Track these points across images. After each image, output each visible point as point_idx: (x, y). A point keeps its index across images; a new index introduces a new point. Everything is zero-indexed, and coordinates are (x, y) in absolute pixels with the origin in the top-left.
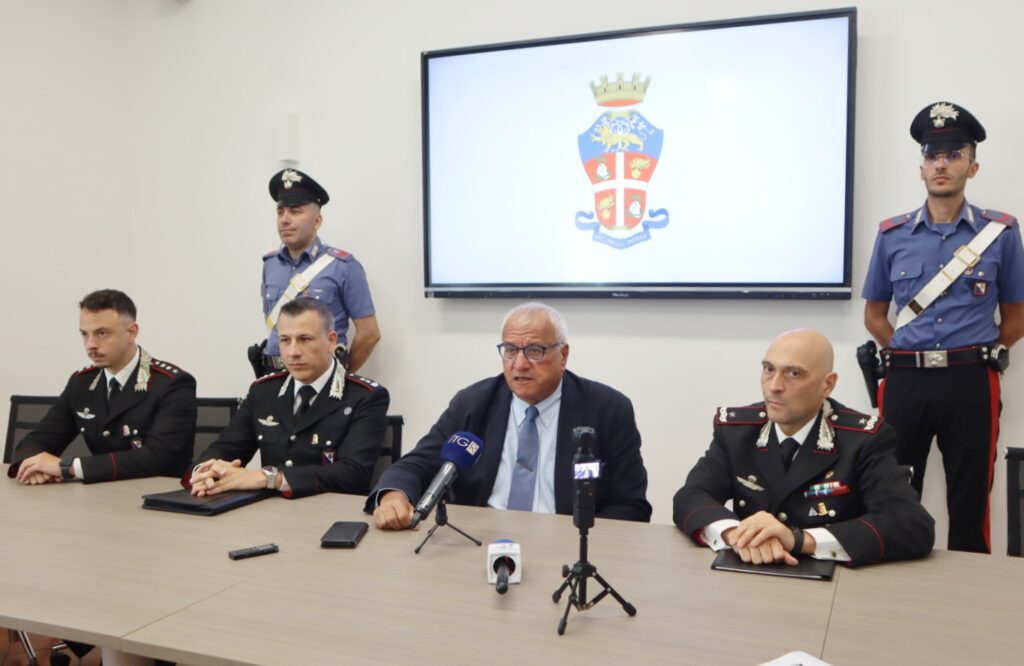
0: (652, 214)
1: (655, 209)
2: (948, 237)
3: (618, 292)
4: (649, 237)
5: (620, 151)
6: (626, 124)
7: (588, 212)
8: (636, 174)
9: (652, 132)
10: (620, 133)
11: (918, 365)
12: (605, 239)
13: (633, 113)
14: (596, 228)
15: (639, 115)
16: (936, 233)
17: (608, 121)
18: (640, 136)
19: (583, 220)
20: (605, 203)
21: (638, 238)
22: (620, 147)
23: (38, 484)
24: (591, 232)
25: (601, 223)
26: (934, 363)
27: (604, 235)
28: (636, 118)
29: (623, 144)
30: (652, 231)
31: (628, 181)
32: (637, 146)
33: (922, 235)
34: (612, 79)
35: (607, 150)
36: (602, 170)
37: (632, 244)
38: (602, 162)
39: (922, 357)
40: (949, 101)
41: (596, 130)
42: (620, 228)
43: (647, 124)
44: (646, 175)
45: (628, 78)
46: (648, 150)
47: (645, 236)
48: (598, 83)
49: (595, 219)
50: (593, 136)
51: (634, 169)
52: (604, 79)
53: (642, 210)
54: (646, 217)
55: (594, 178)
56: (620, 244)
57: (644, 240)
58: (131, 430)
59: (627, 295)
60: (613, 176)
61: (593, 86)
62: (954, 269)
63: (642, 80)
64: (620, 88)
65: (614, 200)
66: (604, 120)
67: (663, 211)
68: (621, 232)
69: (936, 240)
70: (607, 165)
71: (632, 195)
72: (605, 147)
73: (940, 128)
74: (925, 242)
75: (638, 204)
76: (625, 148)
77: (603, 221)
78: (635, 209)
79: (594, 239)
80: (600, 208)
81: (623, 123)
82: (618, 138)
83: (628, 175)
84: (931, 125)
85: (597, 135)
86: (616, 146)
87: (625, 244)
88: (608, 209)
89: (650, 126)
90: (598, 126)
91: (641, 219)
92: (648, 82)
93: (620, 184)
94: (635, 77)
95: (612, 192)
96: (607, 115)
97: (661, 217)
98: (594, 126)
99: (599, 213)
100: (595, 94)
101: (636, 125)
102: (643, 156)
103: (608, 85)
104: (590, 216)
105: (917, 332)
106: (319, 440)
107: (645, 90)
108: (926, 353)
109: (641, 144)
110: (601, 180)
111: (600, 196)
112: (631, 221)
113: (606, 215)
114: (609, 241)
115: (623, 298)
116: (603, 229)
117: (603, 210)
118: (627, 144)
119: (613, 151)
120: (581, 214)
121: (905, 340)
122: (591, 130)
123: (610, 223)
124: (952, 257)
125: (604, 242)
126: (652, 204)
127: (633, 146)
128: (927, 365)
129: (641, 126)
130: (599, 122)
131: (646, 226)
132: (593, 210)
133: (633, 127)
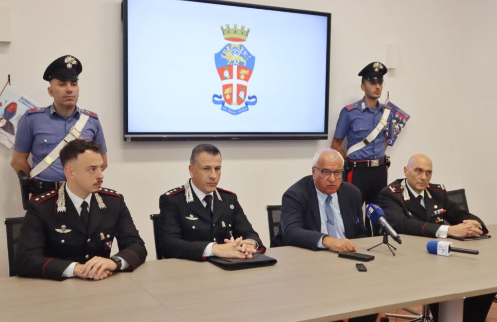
0: (250, 98)
1: (251, 96)
2: (376, 114)
3: (234, 137)
4: (248, 110)
5: (235, 64)
6: (238, 51)
7: (219, 95)
8: (242, 77)
9: (250, 57)
10: (235, 55)
11: (368, 165)
12: (227, 110)
13: (241, 46)
14: (223, 104)
15: (244, 47)
16: (372, 112)
17: (230, 48)
18: (245, 58)
19: (216, 99)
20: (228, 91)
21: (243, 110)
22: (235, 62)
23: (104, 278)
24: (221, 105)
25: (225, 101)
26: (374, 164)
27: (226, 107)
28: (243, 49)
29: (237, 61)
30: (249, 106)
31: (239, 80)
32: (243, 63)
33: (366, 113)
34: (232, 27)
35: (229, 63)
36: (226, 74)
37: (240, 113)
38: (226, 69)
39: (370, 163)
40: (380, 62)
41: (223, 52)
42: (235, 104)
43: (248, 52)
44: (247, 78)
45: (239, 27)
46: (248, 66)
47: (246, 109)
48: (225, 28)
49: (223, 99)
50: (222, 55)
51: (242, 74)
52: (228, 26)
53: (245, 95)
54: (247, 99)
55: (223, 78)
56: (234, 112)
57: (246, 111)
58: (105, 236)
59: (238, 139)
60: (231, 77)
61: (222, 29)
62: (380, 127)
63: (246, 30)
64: (235, 32)
65: (232, 90)
66: (228, 47)
67: (254, 97)
68: (234, 106)
69: (371, 115)
70: (228, 71)
71: (241, 88)
72: (228, 61)
73: (376, 72)
74: (368, 116)
75: (243, 92)
76: (237, 63)
77: (226, 100)
78: (242, 95)
79: (222, 109)
80: (225, 93)
81: (237, 50)
82: (234, 58)
83: (239, 77)
84: (374, 71)
85: (224, 55)
86: (233, 62)
87: (237, 112)
88: (229, 94)
89: (249, 54)
90: (224, 50)
91: (244, 100)
92: (248, 31)
93: (235, 82)
94: (243, 28)
95: (231, 85)
96: (229, 45)
97: (253, 100)
98: (222, 50)
99: (225, 96)
100: (223, 33)
101: (243, 52)
102: (246, 68)
103: (229, 29)
104: (220, 97)
105: (366, 152)
106: (226, 224)
107: (247, 35)
108: (372, 161)
109: (245, 62)
110: (226, 78)
111: (225, 87)
112: (240, 101)
113: (228, 97)
114: (229, 110)
115: (238, 140)
116: (226, 105)
117: (226, 94)
118: (239, 62)
119: (232, 64)
120: (215, 96)
121: (362, 156)
122: (221, 52)
123: (230, 101)
124: (379, 122)
125: (227, 111)
126: (250, 93)
127: (241, 62)
128: (372, 165)
129: (245, 53)
130: (225, 48)
131: (247, 104)
132: (222, 94)
133: (241, 53)
